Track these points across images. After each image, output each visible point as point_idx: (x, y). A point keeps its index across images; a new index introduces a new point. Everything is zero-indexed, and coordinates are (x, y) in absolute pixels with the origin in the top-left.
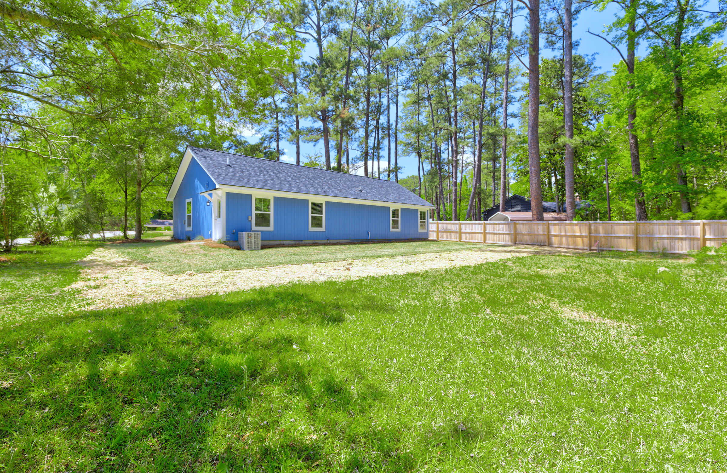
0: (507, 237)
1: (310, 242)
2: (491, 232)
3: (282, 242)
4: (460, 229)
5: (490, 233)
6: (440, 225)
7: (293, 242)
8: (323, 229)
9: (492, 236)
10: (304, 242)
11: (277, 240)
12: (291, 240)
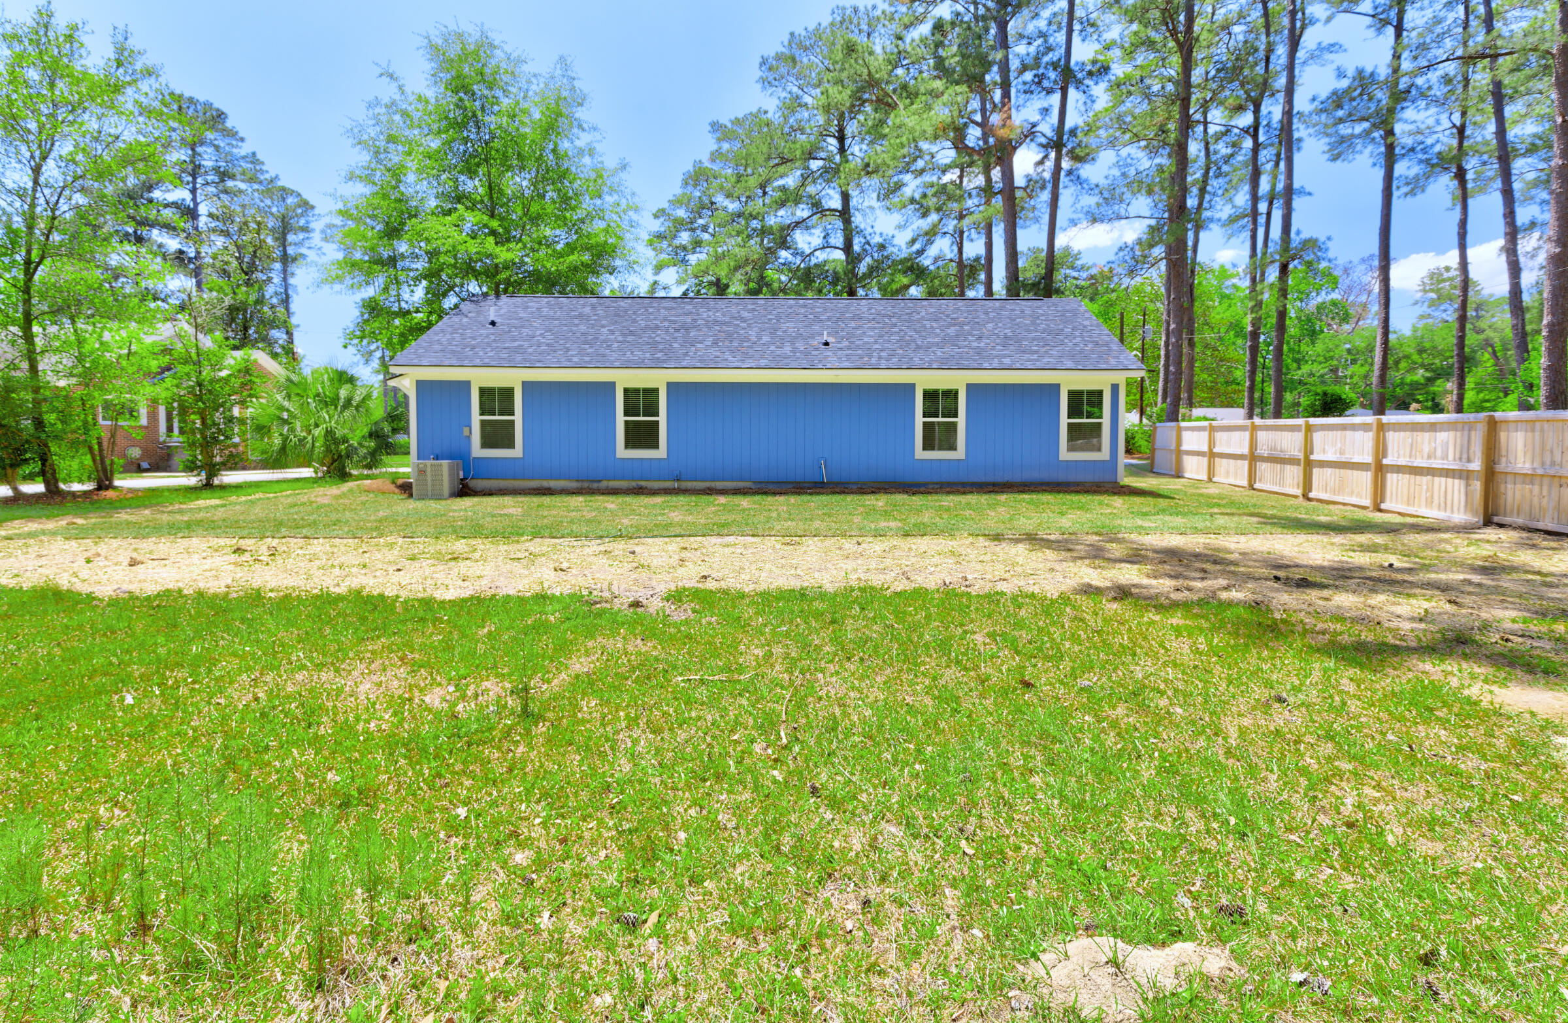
0: (1456, 487)
1: (623, 484)
2: (1402, 461)
3: (545, 484)
4: (1308, 448)
5: (1399, 469)
6: (1262, 436)
7: (574, 485)
8: (661, 452)
9: (1405, 478)
10: (604, 484)
11: (533, 479)
12: (569, 479)
